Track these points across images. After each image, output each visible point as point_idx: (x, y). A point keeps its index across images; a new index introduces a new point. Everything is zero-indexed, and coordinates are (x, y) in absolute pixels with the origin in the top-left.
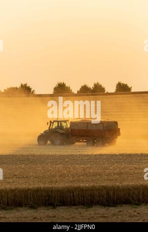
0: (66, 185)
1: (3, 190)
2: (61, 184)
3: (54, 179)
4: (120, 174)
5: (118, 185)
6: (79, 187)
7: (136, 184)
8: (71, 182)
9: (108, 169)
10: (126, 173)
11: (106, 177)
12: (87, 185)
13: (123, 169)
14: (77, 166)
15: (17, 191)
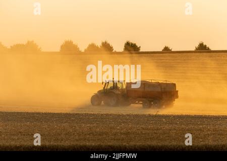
0: (72, 143)
1: (8, 147)
2: (67, 142)
3: (60, 137)
4: (127, 134)
5: (125, 145)
6: (85, 146)
7: (144, 144)
8: (77, 140)
9: (114, 129)
10: (133, 133)
11: (113, 137)
12: (93, 144)
13: (130, 129)
14: (83, 125)
15: (22, 148)
